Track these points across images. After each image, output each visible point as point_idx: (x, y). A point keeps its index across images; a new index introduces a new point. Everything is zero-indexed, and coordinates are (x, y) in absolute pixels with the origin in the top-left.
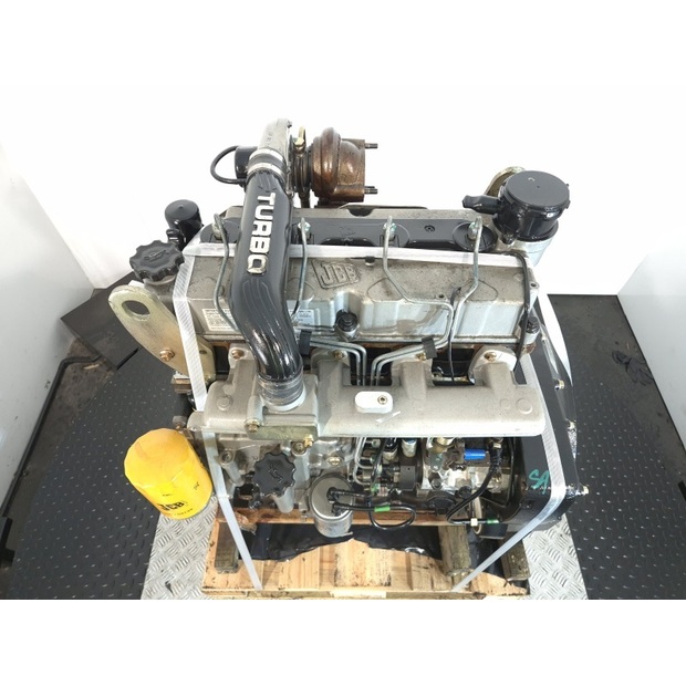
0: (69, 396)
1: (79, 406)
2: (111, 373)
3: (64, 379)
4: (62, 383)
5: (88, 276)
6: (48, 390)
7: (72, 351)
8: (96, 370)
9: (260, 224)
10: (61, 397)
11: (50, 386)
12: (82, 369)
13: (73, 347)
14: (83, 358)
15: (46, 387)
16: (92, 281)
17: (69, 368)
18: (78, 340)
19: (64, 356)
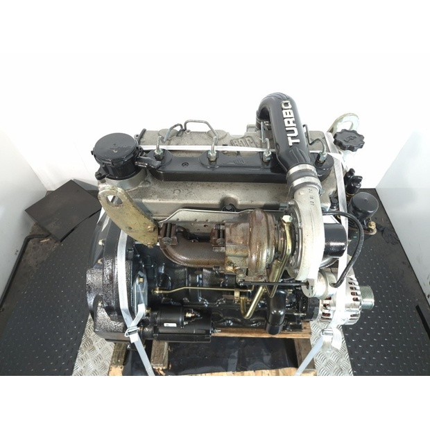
0: (30, 260)
1: (36, 266)
2: (57, 244)
3: (28, 248)
4: (26, 251)
5: (43, 183)
6: (17, 256)
7: (32, 231)
8: (47, 243)
9: (292, 124)
10: (25, 260)
11: (18, 253)
12: (39, 242)
13: (33, 228)
14: (40, 235)
15: (16, 254)
16: (46, 186)
17: (31, 242)
18: (37, 224)
19: (28, 234)
